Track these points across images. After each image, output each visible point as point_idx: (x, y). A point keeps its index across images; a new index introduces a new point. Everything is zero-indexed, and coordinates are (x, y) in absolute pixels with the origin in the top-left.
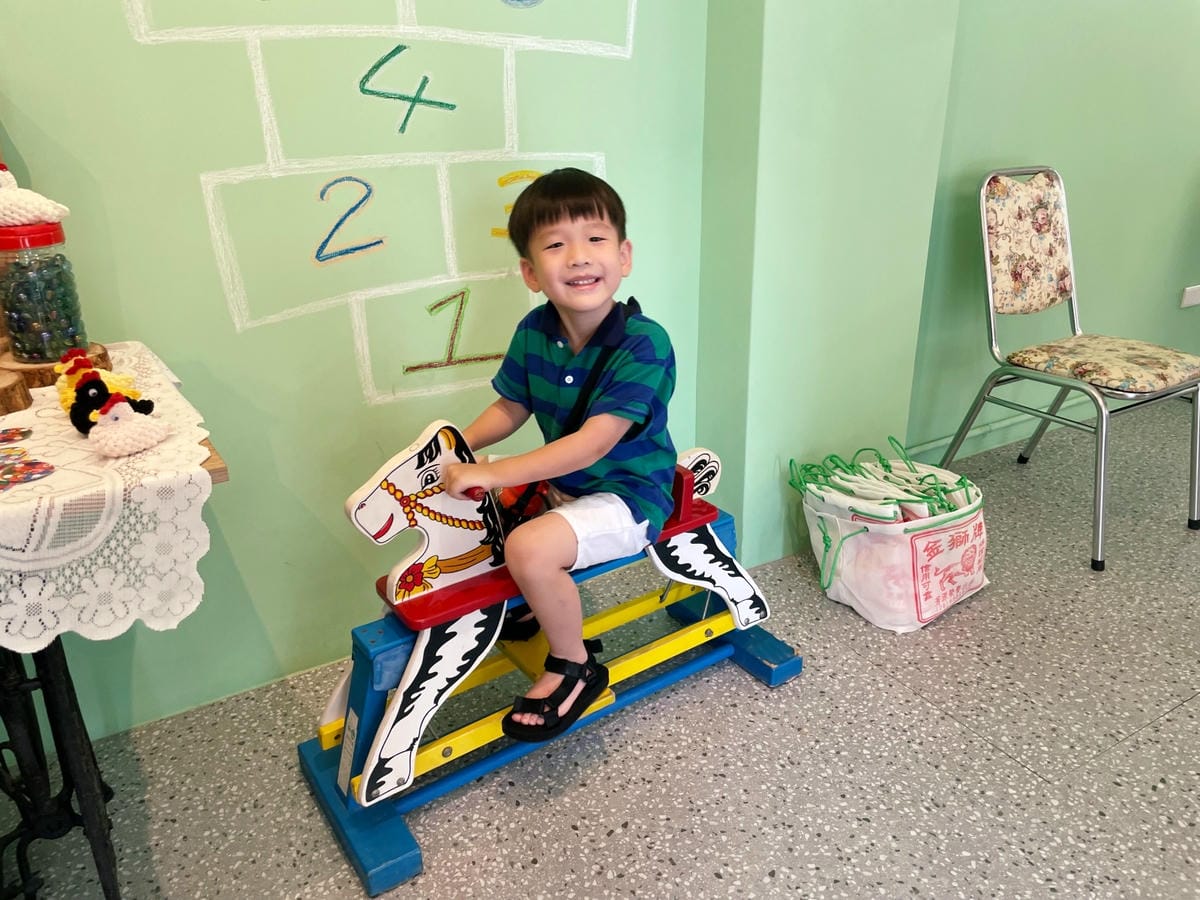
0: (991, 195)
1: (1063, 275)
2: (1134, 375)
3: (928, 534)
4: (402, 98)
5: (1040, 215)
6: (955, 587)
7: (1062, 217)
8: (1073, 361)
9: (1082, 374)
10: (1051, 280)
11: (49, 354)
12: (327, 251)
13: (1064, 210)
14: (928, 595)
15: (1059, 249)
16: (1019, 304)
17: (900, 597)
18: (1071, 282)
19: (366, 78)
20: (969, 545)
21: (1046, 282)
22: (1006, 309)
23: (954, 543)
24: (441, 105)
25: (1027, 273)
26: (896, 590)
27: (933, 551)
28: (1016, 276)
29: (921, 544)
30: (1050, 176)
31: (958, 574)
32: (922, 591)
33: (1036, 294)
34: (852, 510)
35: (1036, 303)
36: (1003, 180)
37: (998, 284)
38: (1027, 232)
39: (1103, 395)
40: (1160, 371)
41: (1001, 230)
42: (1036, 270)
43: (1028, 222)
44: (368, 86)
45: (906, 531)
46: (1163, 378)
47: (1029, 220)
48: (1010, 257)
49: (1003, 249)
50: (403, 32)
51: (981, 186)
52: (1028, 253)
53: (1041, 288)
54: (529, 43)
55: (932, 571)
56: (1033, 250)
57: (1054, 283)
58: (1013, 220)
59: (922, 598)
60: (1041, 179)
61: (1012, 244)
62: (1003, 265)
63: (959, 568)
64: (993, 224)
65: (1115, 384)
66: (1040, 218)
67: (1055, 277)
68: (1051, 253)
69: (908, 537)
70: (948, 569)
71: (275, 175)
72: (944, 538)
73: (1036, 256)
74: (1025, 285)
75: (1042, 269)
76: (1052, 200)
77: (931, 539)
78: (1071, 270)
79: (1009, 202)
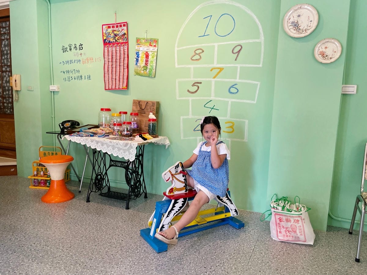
3: (279, 215)
4: (210, 108)
6: (290, 235)
12: (195, 130)
14: (280, 232)
19: (205, 105)
20: (292, 223)
23: (287, 221)
24: (216, 109)
27: (281, 220)
29: (278, 217)
32: (279, 230)
44: (205, 106)
45: (274, 211)
50: (211, 98)
54: (234, 100)
55: (282, 226)
63: (291, 230)
69: (275, 213)
70: (287, 228)
71: (190, 118)
72: (284, 218)
77: (281, 217)
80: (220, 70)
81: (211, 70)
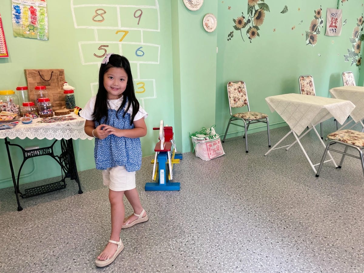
0: (229, 86)
1: (245, 100)
2: (251, 117)
3: (209, 143)
5: (239, 89)
6: (216, 153)
7: (245, 90)
8: (242, 115)
9: (243, 117)
10: (242, 101)
11: (71, 108)
13: (245, 88)
14: (211, 154)
15: (244, 96)
16: (235, 106)
17: (206, 154)
18: (248, 102)
20: (217, 145)
21: (241, 102)
22: (233, 107)
23: (214, 144)
25: (237, 100)
26: (205, 153)
27: (211, 146)
28: (235, 100)
29: (208, 144)
30: (242, 83)
31: (216, 150)
32: (209, 153)
33: (239, 104)
34: (197, 139)
35: (239, 106)
36: (231, 83)
37: (231, 102)
38: (237, 92)
39: (245, 120)
40: (256, 116)
41: (231, 92)
42: (239, 100)
43: (237, 91)
45: (205, 142)
46: (256, 117)
47: (237, 90)
48: (233, 97)
49: (232, 95)
51: (227, 84)
52: (237, 96)
53: (240, 103)
54: (141, 62)
55: (211, 150)
56: (238, 96)
57: (243, 102)
58: (233, 90)
59: (209, 154)
60: (240, 83)
61: (234, 95)
62: (232, 98)
63: (216, 149)
64: (230, 91)
65: (247, 119)
66: (240, 90)
67: (243, 101)
68: (242, 96)
69: (206, 143)
70: (214, 149)
72: (212, 144)
73: (239, 97)
74: (237, 102)
75: (240, 99)
76: (242, 87)
77: (210, 143)
78: (247, 99)
79: (233, 87)
80: (125, 33)
81: (117, 33)
